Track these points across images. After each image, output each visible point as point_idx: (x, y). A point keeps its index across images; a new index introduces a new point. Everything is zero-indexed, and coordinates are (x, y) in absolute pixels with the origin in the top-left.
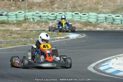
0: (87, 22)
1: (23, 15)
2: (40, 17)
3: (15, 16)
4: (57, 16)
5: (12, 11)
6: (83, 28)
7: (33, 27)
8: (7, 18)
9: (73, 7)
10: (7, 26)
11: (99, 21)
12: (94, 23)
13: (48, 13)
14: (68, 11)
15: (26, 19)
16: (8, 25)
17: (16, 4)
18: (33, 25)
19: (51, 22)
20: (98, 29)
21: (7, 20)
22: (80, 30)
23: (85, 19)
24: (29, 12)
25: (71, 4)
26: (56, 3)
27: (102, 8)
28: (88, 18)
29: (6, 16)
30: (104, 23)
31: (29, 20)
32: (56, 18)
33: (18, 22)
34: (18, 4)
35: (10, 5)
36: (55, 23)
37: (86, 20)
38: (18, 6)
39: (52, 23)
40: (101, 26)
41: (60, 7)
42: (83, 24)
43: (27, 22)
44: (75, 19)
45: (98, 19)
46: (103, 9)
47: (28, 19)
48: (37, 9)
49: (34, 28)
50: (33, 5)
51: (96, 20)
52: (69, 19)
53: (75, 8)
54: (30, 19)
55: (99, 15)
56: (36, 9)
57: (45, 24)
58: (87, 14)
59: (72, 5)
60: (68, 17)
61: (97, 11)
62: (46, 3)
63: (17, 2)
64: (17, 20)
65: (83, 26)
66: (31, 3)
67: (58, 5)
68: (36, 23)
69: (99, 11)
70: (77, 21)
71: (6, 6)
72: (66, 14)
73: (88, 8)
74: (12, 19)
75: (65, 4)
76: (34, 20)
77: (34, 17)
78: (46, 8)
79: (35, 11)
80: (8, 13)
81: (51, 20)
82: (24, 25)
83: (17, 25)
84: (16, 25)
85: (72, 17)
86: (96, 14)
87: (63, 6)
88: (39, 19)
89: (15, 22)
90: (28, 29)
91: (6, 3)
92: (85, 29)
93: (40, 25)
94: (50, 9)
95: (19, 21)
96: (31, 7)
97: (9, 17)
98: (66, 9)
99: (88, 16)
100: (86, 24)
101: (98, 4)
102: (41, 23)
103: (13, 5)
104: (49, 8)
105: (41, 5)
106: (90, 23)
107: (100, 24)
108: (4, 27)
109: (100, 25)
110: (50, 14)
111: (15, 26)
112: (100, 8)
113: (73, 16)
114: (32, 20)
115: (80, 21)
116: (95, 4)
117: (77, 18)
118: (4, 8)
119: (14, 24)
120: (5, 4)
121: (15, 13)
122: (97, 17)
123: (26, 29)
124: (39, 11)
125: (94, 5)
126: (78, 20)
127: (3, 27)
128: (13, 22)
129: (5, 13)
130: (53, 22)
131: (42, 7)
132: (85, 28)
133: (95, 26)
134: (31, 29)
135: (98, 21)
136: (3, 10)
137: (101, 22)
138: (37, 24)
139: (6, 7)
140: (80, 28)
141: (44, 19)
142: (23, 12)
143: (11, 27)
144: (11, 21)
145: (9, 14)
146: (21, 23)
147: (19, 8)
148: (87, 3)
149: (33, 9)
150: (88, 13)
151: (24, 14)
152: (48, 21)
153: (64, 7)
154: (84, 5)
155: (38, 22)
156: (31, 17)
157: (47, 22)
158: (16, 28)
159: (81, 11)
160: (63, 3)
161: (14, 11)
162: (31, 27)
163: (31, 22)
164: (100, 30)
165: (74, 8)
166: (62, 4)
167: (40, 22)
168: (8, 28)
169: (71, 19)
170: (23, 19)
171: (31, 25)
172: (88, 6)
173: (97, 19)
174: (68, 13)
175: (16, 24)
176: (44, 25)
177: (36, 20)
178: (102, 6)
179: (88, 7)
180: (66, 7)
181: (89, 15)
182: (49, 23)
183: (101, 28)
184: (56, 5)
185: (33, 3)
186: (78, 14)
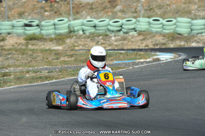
0: (174, 34)
1: (67, 25)
2: (95, 27)
3: (53, 27)
4: (122, 25)
5: (45, 18)
6: (169, 43)
7: (84, 45)
8: (39, 29)
9: (148, 8)
10: (40, 43)
11: (195, 31)
12: (186, 35)
13: (107, 20)
14: (141, 16)
15: (71, 32)
16: (42, 41)
17: (51, 6)
18: (84, 42)
19: (113, 34)
20: (194, 45)
21: (39, 33)
22: (164, 47)
23: (169, 28)
24: (75, 19)
25: (144, 5)
26: (119, 3)
27: (196, 9)
28: (176, 27)
29: (38, 27)
30: (203, 34)
31: (76, 32)
32: (122, 28)
33: (59, 37)
34: (56, 7)
35: (42, 8)
36: (120, 36)
37: (172, 31)
38: (56, 9)
39: (115, 36)
40: (198, 40)
41: (125, 9)
42: (167, 36)
43: (73, 36)
44: (154, 30)
45: (193, 27)
46: (199, 11)
47: (74, 31)
48: (88, 15)
49: (87, 46)
50: (80, 8)
51: (190, 30)
52: (143, 30)
53: (152, 11)
54: (78, 31)
55: (195, 22)
56: (86, 14)
57: (103, 39)
58: (174, 21)
59: (146, 6)
60: (142, 26)
61: (190, 15)
62: (102, 4)
63: (53, 4)
64: (55, 34)
65: (168, 41)
66: (76, 5)
67: (123, 7)
68: (88, 37)
69: (192, 15)
70: (157, 32)
71: (36, 11)
72: (139, 21)
73: (174, 10)
74: (47, 31)
75: (134, 4)
76: (85, 32)
77: (84, 27)
78: (103, 12)
79: (85, 18)
80: (40, 22)
81: (113, 31)
82: (68, 41)
83: (56, 42)
84: (54, 41)
85: (148, 26)
86: (189, 20)
87: (131, 7)
88: (93, 30)
89: (53, 36)
90: (76, 48)
91: (35, 5)
92: (172, 46)
93: (96, 40)
94: (110, 14)
95: (60, 35)
96: (77, 11)
97: (43, 28)
98: (136, 12)
99: (175, 24)
100: (173, 37)
101: (190, 3)
102: (96, 38)
103: (47, 9)
104: (107, 12)
105: (94, 7)
106: (180, 34)
107: (196, 37)
108: (36, 45)
109: (196, 39)
110: (111, 23)
111: (54, 43)
112: (194, 10)
113: (149, 23)
114: (81, 32)
115: (162, 32)
116: (184, 4)
117: (156, 27)
118: (31, 15)
119: (51, 40)
120: (34, 8)
121: (52, 22)
122: (190, 24)
123: (73, 48)
124: (91, 18)
125: (183, 6)
126: (159, 30)
127: (33, 45)
128: (50, 36)
129: (36, 22)
130: (117, 35)
131: (96, 11)
132: (172, 43)
133: (189, 39)
134: (81, 47)
135: (193, 31)
136: (30, 17)
137: (198, 34)
138: (91, 40)
139: (36, 13)
140: (164, 44)
141: (101, 30)
142: (66, 20)
143: (47, 45)
144: (46, 36)
145: (43, 23)
146: (63, 39)
147: (57, 13)
148: (171, 2)
149: (81, 14)
150: (175, 19)
151: (67, 22)
152: (108, 33)
153: (134, 10)
154: (167, 5)
155: (92, 36)
156: (79, 27)
157: (107, 35)
158: (56, 46)
159: (162, 16)
160: (131, 3)
161: (49, 17)
162: (80, 45)
163: (80, 36)
164: (197, 46)
165: (149, 12)
166: (129, 5)
167: (95, 35)
168: (43, 47)
169: (147, 30)
170: (67, 30)
171: (81, 40)
172: (174, 6)
173: (191, 28)
174: (141, 19)
175: (55, 39)
176: (102, 41)
177: (87, 33)
178: (196, 7)
179: (173, 8)
180: (136, 9)
181: (177, 22)
182: (111, 37)
183: (198, 42)
184: (119, 8)
185: (80, 4)
186: (159, 20)
